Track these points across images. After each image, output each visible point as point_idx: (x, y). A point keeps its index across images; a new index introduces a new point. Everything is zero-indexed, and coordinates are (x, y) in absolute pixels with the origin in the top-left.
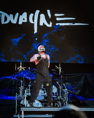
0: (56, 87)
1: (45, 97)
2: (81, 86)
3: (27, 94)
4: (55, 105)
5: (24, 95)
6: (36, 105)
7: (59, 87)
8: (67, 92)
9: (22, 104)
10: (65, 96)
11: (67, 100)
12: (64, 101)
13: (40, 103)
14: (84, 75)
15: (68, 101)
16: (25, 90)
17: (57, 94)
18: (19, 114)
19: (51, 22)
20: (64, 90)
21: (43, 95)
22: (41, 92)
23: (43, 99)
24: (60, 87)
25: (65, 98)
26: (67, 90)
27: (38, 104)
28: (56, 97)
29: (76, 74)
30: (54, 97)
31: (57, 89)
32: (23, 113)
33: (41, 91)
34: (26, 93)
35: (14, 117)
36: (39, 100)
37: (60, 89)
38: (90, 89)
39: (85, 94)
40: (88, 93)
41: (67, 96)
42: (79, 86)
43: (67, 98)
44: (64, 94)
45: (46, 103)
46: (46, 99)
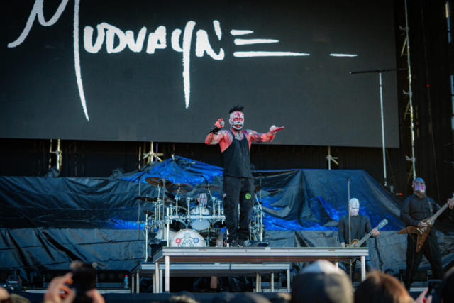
3: (172, 217)
5: (165, 219)
6: (193, 242)
8: (262, 212)
9: (159, 240)
10: (256, 222)
11: (262, 231)
12: (256, 234)
13: (201, 238)
14: (299, 173)
15: (264, 233)
16: (168, 209)
18: (157, 263)
19: (221, 49)
21: (208, 220)
22: (203, 214)
25: (258, 226)
26: (261, 208)
27: (196, 241)
29: (280, 171)
32: (167, 260)
33: (204, 209)
34: (170, 214)
35: (143, 268)
36: (197, 231)
38: (312, 206)
39: (302, 216)
40: (309, 214)
41: (261, 222)
42: (287, 199)
43: (262, 226)
44: (254, 217)
45: (214, 237)
46: (214, 229)
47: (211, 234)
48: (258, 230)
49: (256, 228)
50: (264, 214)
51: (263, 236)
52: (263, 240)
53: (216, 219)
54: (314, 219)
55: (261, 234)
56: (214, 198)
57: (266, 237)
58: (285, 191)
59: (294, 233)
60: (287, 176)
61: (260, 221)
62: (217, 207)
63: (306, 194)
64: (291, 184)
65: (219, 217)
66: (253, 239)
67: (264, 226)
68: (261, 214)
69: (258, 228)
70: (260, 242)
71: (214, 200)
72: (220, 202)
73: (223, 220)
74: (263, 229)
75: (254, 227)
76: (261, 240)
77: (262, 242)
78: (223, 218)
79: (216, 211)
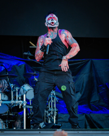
0: (32, 88)
1: (10, 107)
2: (83, 84)
8: (55, 97)
10: (50, 107)
11: (55, 115)
12: (50, 117)
14: (89, 63)
15: (57, 116)
21: (6, 104)
22: (2, 99)
23: (6, 113)
25: (52, 110)
26: (54, 94)
30: (30, 109)
33: (3, 95)
38: (101, 92)
39: (91, 101)
40: (98, 99)
41: (55, 106)
42: (78, 86)
43: (55, 109)
44: (49, 102)
45: (12, 120)
46: (13, 113)
47: (9, 117)
48: (52, 114)
50: (57, 99)
51: (56, 119)
52: (56, 123)
53: (14, 104)
54: (102, 103)
55: (55, 117)
56: (12, 85)
57: (59, 120)
59: (84, 116)
60: (78, 65)
61: (53, 106)
62: (14, 93)
63: (95, 81)
64: (82, 72)
66: (47, 121)
67: (57, 110)
68: (55, 99)
69: (52, 112)
70: (53, 124)
71: (12, 87)
72: (17, 89)
73: (20, 105)
74: (56, 113)
75: (48, 111)
76: (55, 123)
77: (55, 125)
78: (20, 103)
79: (14, 97)
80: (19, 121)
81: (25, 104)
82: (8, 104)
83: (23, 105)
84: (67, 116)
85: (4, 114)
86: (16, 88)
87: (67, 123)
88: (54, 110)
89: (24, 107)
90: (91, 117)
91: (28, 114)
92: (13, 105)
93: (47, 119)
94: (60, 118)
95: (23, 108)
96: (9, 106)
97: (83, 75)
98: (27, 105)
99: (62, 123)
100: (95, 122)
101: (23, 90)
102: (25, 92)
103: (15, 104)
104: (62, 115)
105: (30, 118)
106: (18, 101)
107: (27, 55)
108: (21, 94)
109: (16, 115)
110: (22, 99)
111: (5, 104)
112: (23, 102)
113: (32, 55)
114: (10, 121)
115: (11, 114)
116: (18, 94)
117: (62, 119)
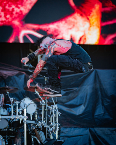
0: (33, 102)
1: (9, 123)
4: (32, 139)
7: (41, 101)
8: (58, 111)
10: (52, 121)
11: (57, 130)
12: (52, 132)
17: (36, 116)
20: (51, 108)
21: (6, 119)
23: (5, 128)
24: (43, 101)
25: (54, 124)
26: (57, 108)
28: (34, 122)
30: (31, 124)
31: (35, 105)
37: (42, 105)
38: (105, 104)
39: (95, 114)
40: (102, 112)
41: (57, 121)
42: (82, 98)
43: (58, 124)
44: (50, 117)
45: (12, 136)
46: (13, 128)
48: (54, 129)
49: (52, 127)
50: (59, 113)
51: (59, 134)
54: (107, 117)
55: (57, 132)
56: (12, 99)
57: (61, 135)
58: (79, 90)
59: (88, 131)
61: (55, 120)
62: (15, 107)
63: (99, 93)
64: (85, 83)
65: (17, 116)
66: (49, 137)
67: (59, 125)
68: (57, 113)
69: (54, 127)
70: (56, 140)
71: (12, 101)
72: (18, 103)
73: (21, 120)
74: (59, 128)
75: (50, 126)
76: (57, 138)
77: (58, 140)
78: (21, 118)
79: (14, 111)
80: (19, 138)
81: (26, 119)
82: (7, 119)
83: (23, 120)
84: (70, 130)
85: (4, 129)
86: (16, 102)
87: (70, 138)
88: (56, 125)
89: (25, 122)
90: (95, 131)
91: (29, 129)
92: (13, 120)
93: (49, 134)
94: (62, 132)
95: (23, 123)
96: (9, 121)
97: (86, 86)
98: (27, 120)
99: (65, 137)
100: (100, 137)
101: (23, 104)
102: (26, 106)
103: (15, 119)
104: (65, 129)
105: (30, 133)
106: (18, 116)
107: (27, 67)
108: (21, 108)
109: (16, 130)
110: (23, 114)
111: (4, 119)
112: (23, 116)
113: (33, 67)
114: (10, 136)
115: (11, 130)
116: (19, 108)
117: (65, 133)
